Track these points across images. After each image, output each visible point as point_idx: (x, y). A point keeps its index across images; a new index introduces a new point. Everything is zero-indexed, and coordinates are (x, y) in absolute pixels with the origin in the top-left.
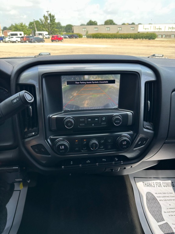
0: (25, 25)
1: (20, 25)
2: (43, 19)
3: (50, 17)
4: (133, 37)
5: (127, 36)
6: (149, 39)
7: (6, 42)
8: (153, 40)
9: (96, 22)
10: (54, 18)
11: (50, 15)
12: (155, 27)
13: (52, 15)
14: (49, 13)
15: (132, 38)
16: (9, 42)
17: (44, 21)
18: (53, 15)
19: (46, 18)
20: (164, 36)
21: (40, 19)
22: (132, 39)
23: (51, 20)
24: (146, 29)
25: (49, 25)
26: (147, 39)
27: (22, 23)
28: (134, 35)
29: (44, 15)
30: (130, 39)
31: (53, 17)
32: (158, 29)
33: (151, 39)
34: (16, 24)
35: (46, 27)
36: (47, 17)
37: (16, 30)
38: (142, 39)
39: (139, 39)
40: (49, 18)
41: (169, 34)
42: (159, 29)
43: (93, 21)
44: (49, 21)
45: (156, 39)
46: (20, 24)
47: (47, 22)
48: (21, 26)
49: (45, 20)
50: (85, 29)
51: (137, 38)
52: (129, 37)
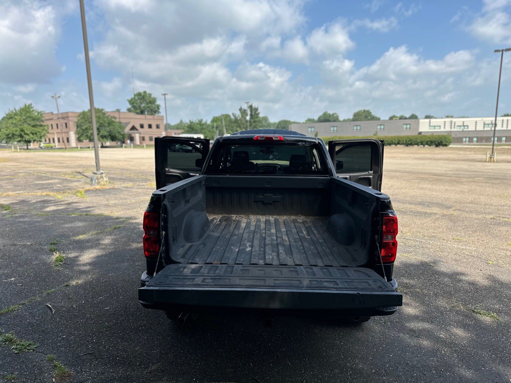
0: (206, 123)
1: (199, 122)
2: (238, 113)
3: (251, 111)
4: (405, 142)
5: (392, 141)
6: (437, 146)
7: (175, 151)
8: (444, 147)
9: (336, 115)
10: (258, 112)
11: (251, 107)
12: (455, 123)
13: (253, 106)
14: (250, 104)
15: (402, 144)
16: (181, 151)
17: (240, 116)
18: (256, 107)
19: (243, 112)
20: (475, 139)
21: (233, 114)
22: (402, 146)
23: (251, 115)
24: (435, 126)
25: (248, 124)
26: (432, 145)
27: (202, 120)
28: (405, 139)
29: (239, 108)
30: (398, 146)
31: (256, 109)
32: (460, 126)
33: (441, 147)
34: (191, 121)
35: (242, 126)
36: (245, 111)
37: (191, 130)
38: (422, 146)
39: (416, 146)
40: (249, 112)
41: (485, 135)
42: (462, 128)
43: (330, 114)
44: (248, 118)
45: (450, 146)
46: (197, 121)
47: (245, 118)
48: (198, 124)
49: (242, 116)
50: (313, 129)
51: (411, 144)
52: (396, 142)
